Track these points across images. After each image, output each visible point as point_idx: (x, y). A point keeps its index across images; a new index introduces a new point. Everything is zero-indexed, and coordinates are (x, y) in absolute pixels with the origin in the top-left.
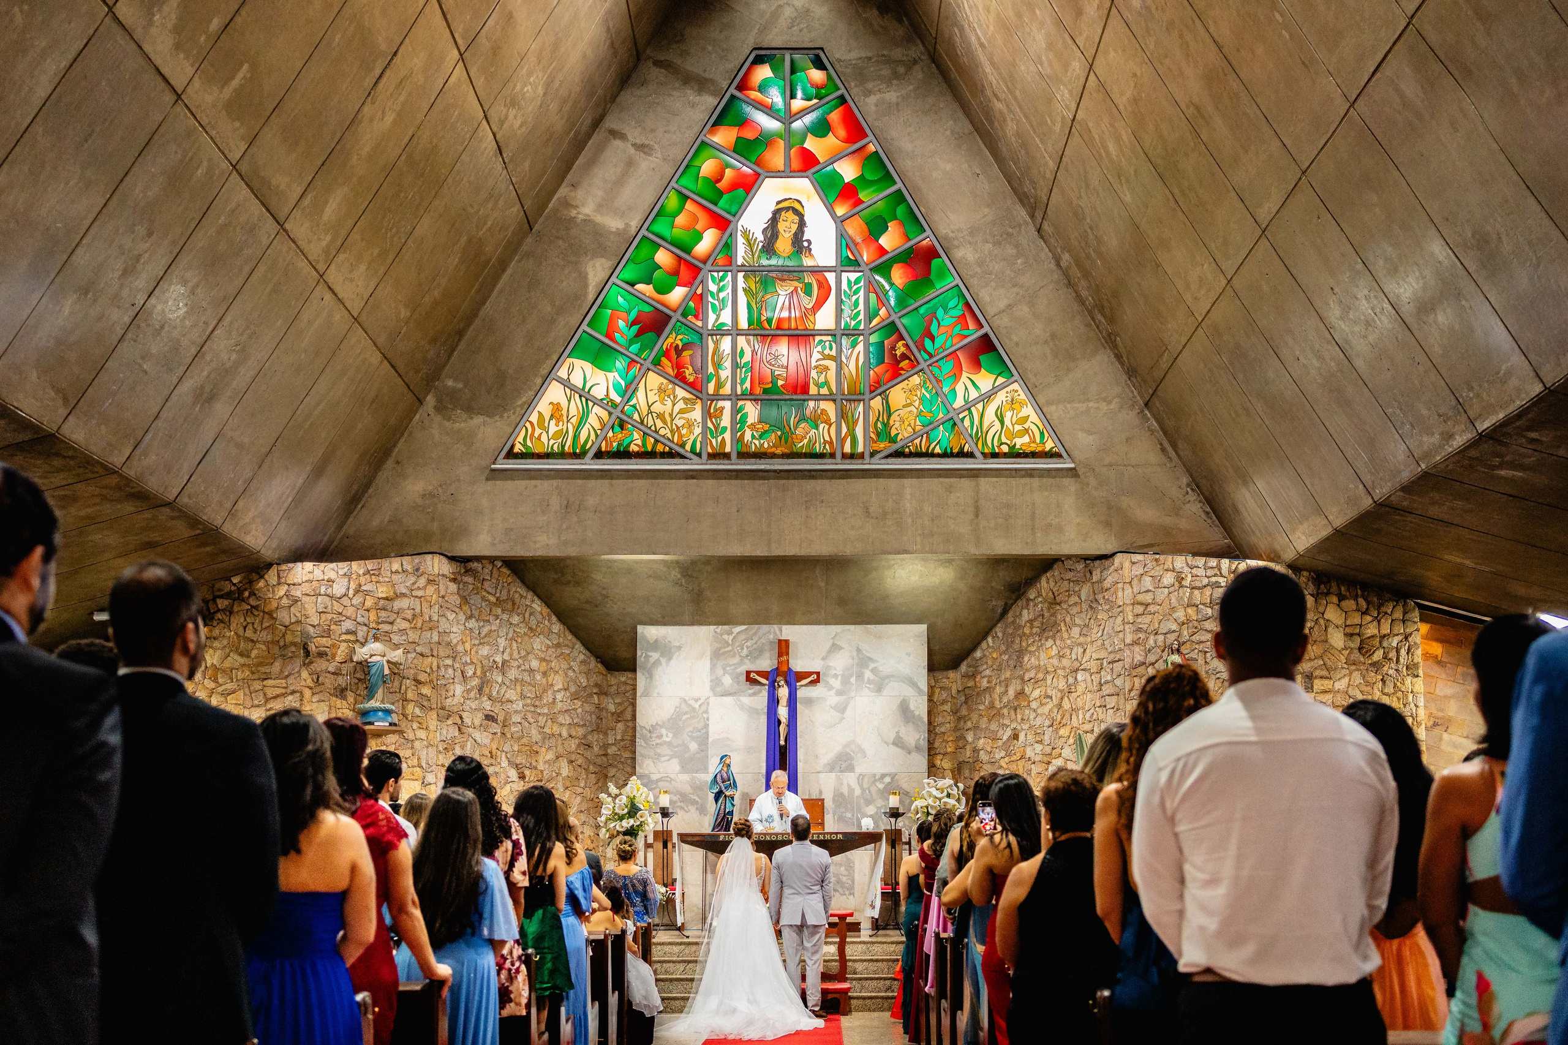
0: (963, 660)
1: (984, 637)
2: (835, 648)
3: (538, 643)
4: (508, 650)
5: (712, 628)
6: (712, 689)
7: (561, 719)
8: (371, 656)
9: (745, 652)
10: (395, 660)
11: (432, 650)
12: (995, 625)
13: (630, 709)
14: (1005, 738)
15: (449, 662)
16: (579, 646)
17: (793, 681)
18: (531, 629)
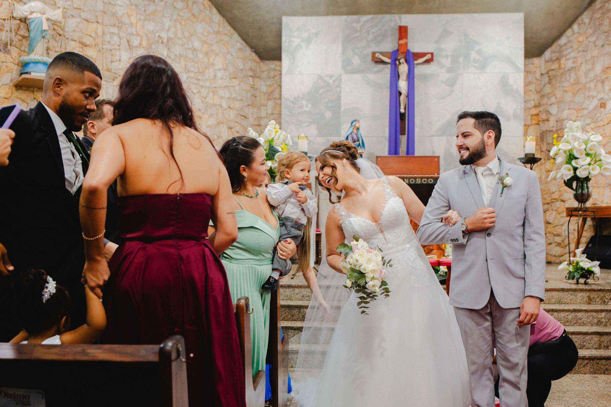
0: (547, 48)
1: (570, 26)
2: (446, 33)
3: (200, 28)
4: (173, 29)
5: (344, 17)
6: (344, 68)
7: (221, 93)
8: (32, 13)
9: (371, 37)
10: (54, 18)
11: (97, 17)
12: (581, 14)
13: (278, 90)
14: (591, 107)
15: (114, 30)
16: (236, 36)
17: (411, 60)
18: (194, 15)
